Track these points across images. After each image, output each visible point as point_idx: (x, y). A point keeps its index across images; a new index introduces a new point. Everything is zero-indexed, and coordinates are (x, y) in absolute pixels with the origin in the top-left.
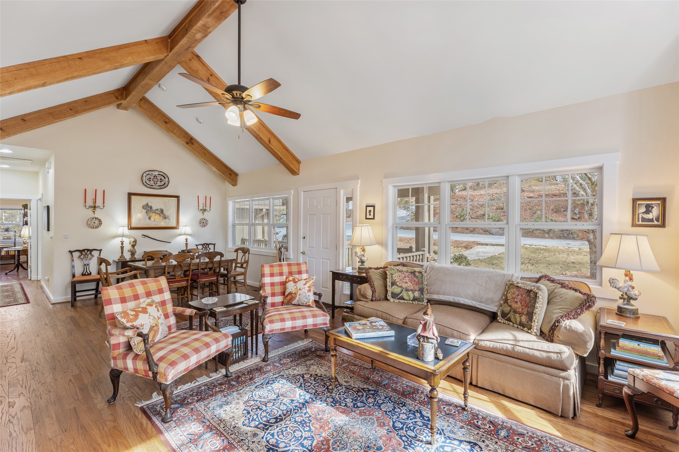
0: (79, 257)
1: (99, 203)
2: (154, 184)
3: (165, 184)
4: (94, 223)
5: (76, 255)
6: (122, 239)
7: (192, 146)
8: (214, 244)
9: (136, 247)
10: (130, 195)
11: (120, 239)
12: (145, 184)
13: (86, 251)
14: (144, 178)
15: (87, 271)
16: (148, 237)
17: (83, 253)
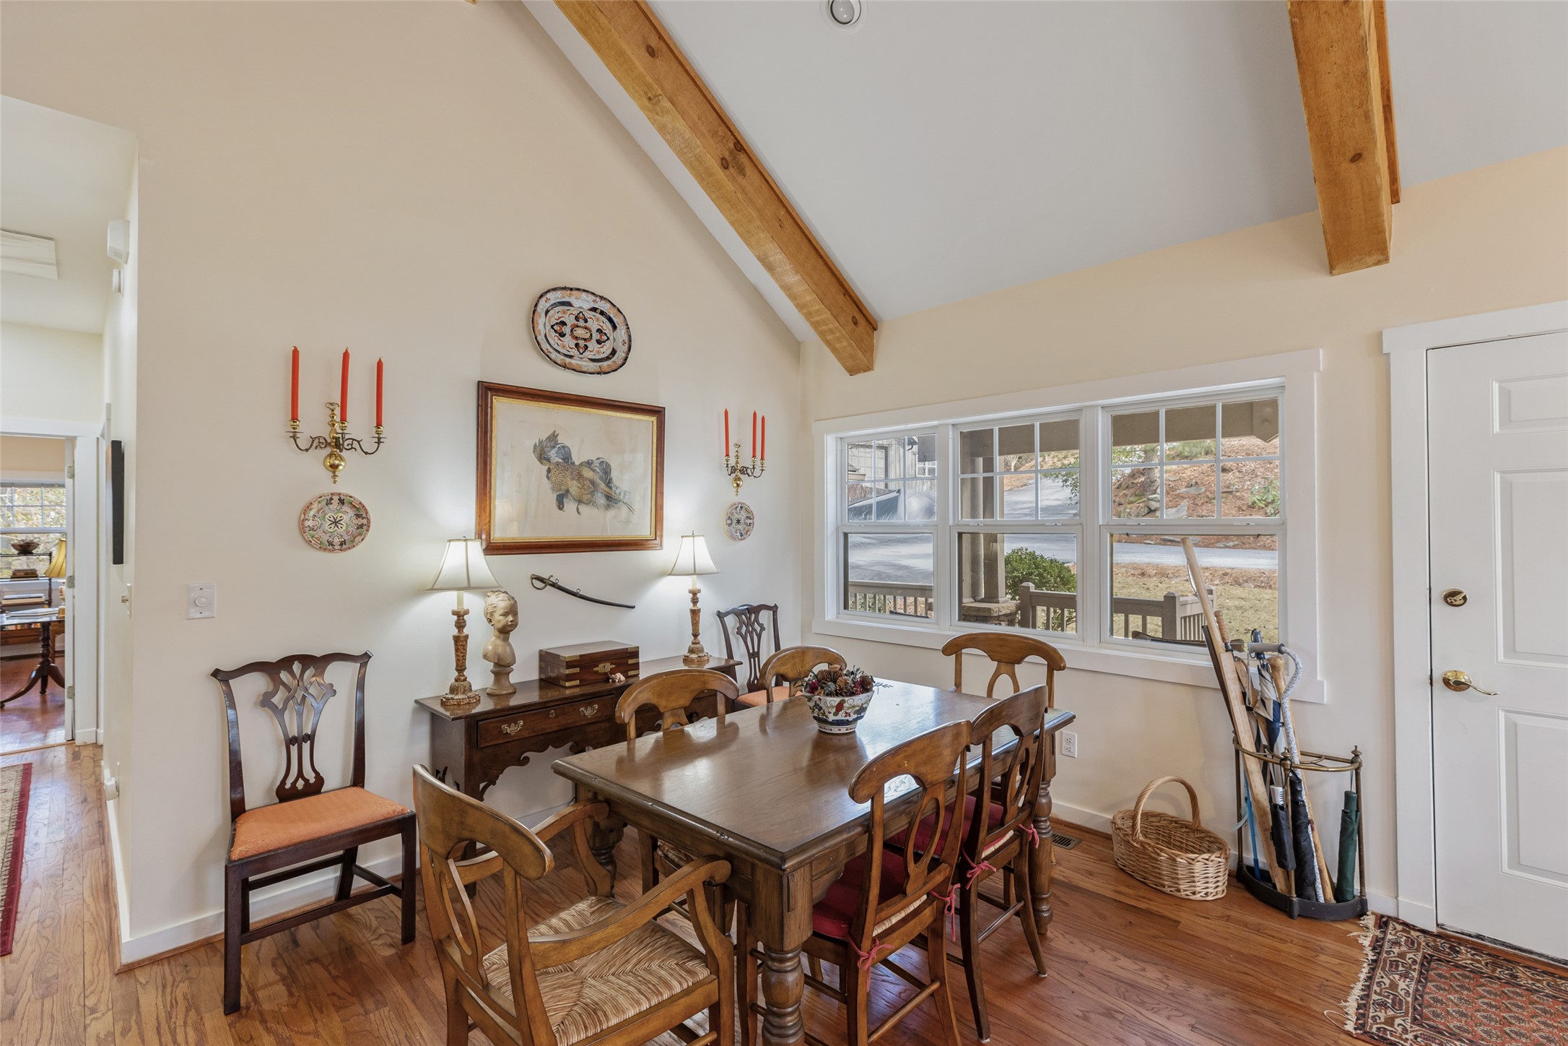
0: (265, 701)
1: (359, 424)
2: (574, 352)
3: (614, 352)
4: (336, 523)
5: (249, 688)
6: (460, 601)
7: (740, 178)
8: (774, 609)
9: (513, 637)
10: (487, 391)
11: (446, 602)
12: (545, 346)
13: (296, 667)
14: (541, 320)
15: (300, 774)
16: (554, 585)
17: (284, 676)
